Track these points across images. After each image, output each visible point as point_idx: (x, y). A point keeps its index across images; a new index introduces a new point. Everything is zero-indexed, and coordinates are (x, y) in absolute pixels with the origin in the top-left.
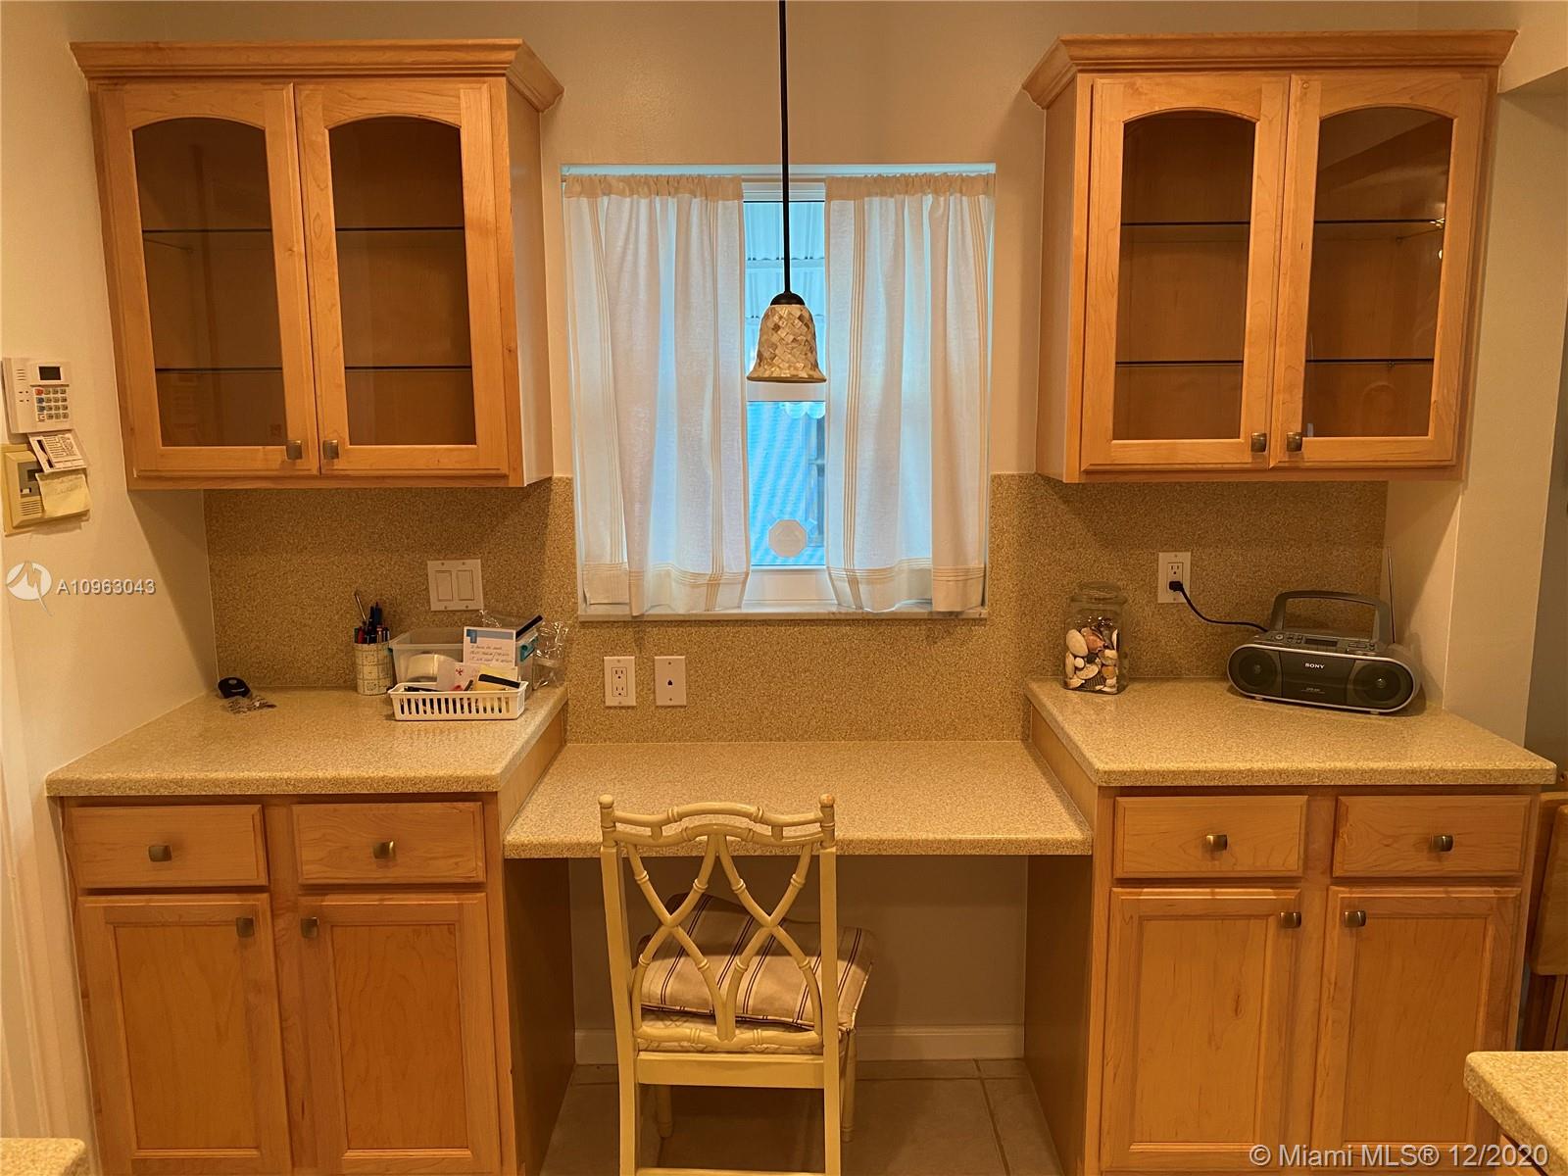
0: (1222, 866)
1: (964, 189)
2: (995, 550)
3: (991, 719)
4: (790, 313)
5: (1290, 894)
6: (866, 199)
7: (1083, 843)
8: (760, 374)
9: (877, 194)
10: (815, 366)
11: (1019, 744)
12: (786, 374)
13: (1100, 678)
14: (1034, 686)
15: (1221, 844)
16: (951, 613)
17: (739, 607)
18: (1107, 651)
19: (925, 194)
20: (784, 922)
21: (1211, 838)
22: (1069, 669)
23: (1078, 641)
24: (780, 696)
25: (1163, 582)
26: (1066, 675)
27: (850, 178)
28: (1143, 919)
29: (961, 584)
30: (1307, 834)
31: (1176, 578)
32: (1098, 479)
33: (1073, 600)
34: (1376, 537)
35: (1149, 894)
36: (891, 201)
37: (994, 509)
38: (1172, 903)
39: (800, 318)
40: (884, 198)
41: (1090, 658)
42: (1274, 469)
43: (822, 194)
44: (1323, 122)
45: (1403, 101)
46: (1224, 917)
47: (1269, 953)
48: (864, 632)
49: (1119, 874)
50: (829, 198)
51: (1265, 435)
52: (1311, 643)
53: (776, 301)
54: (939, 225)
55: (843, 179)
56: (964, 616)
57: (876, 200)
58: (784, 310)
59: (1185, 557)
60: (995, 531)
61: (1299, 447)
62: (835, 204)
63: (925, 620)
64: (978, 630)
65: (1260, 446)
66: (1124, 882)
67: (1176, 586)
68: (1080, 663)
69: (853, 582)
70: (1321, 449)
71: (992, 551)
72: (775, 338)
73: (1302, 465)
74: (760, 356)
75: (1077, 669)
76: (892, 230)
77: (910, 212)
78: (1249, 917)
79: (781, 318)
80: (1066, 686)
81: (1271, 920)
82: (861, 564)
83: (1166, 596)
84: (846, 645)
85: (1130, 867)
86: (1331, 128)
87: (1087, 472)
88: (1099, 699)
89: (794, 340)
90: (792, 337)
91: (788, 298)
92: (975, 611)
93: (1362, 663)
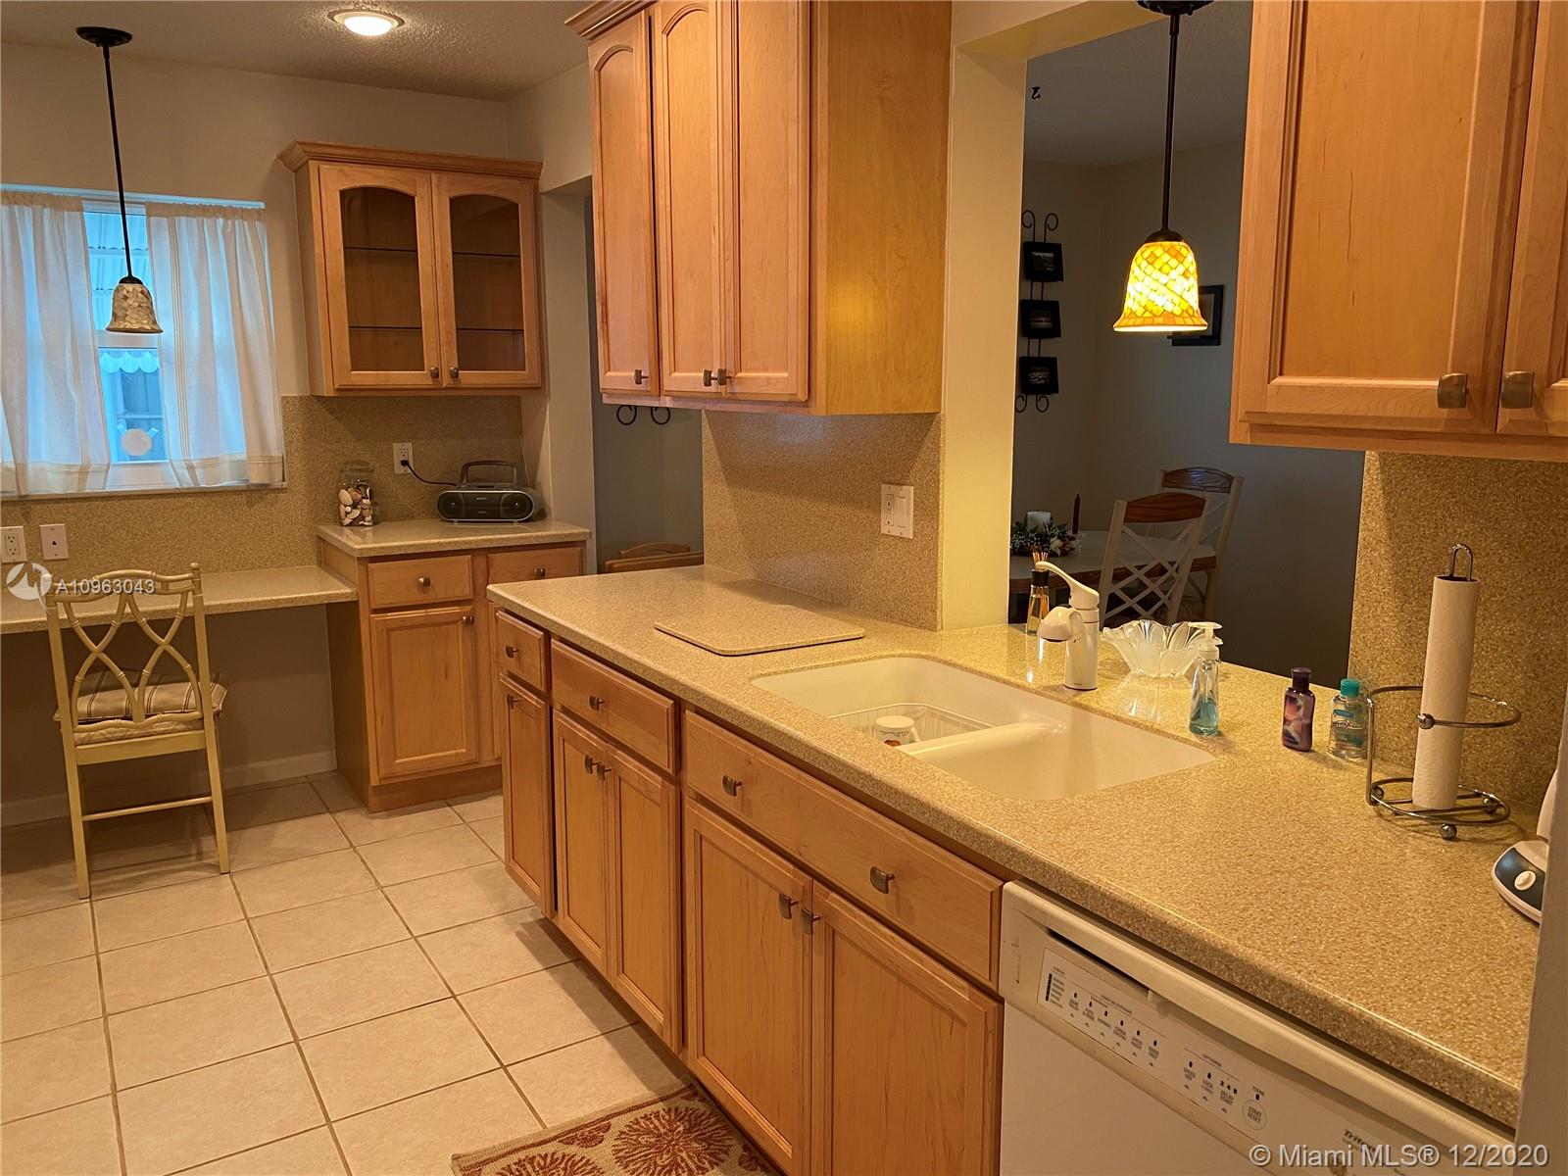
0: (431, 596)
1: (244, 216)
2: (288, 444)
3: (296, 553)
4: (134, 289)
5: (468, 608)
6: (176, 218)
7: (352, 593)
8: (116, 325)
9: (183, 215)
10: (155, 322)
11: (315, 567)
12: (136, 327)
13: (362, 517)
14: (322, 528)
15: (427, 583)
16: (262, 485)
17: (104, 489)
18: (364, 500)
19: (217, 217)
20: (171, 643)
21: (422, 580)
22: (343, 514)
23: (346, 496)
24: (143, 547)
25: (397, 461)
26: (340, 518)
27: (164, 204)
28: (389, 631)
29: (267, 466)
30: (473, 577)
31: (403, 458)
32: (344, 394)
33: (341, 471)
34: (517, 431)
35: (390, 616)
36: (194, 220)
37: (286, 420)
38: (404, 620)
39: (142, 292)
40: (189, 219)
41: (354, 506)
42: (445, 388)
43: (143, 211)
44: (452, 200)
45: (491, 193)
46: (435, 625)
47: (460, 643)
48: (202, 500)
49: (373, 607)
50: (149, 215)
51: (437, 369)
52: (480, 487)
53: (123, 281)
54: (229, 239)
55: (158, 203)
56: (271, 487)
57: (183, 219)
58: (129, 287)
59: (409, 445)
60: (287, 432)
61: (457, 376)
62: (153, 219)
63: (245, 491)
64: (281, 495)
65: (435, 375)
66: (376, 611)
67: (405, 463)
68: (349, 509)
69: (191, 468)
70: (470, 377)
71: (286, 446)
72: (125, 304)
73: (460, 386)
74: (114, 315)
75: (347, 513)
76: (196, 239)
77: (208, 229)
78: (447, 623)
79: (128, 292)
80: (341, 524)
81: (460, 623)
82: (194, 457)
83: (399, 470)
84: (189, 510)
85: (379, 602)
86: (456, 203)
87: (338, 390)
88: (362, 530)
89: (139, 306)
90: (137, 304)
91: (130, 279)
92: (277, 482)
93: (506, 496)
